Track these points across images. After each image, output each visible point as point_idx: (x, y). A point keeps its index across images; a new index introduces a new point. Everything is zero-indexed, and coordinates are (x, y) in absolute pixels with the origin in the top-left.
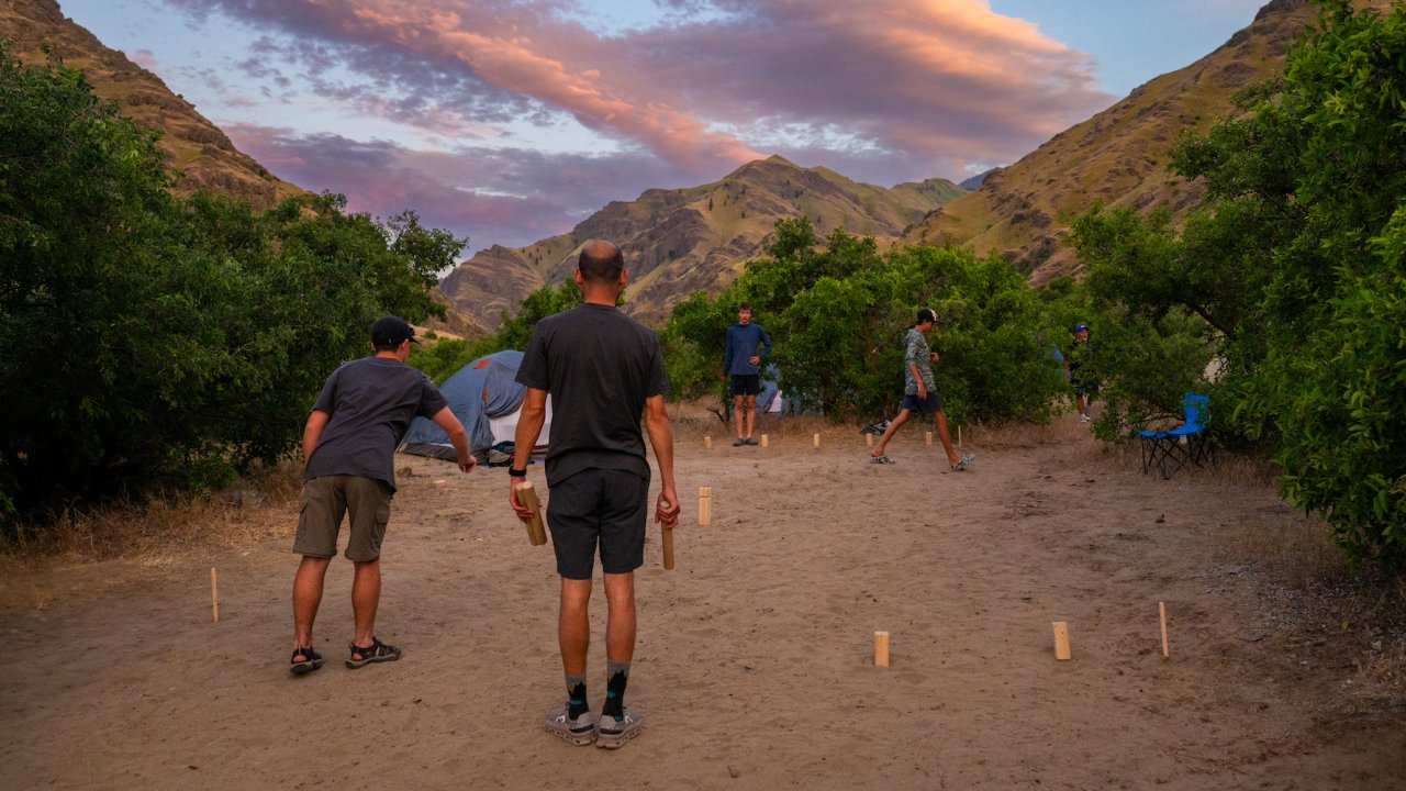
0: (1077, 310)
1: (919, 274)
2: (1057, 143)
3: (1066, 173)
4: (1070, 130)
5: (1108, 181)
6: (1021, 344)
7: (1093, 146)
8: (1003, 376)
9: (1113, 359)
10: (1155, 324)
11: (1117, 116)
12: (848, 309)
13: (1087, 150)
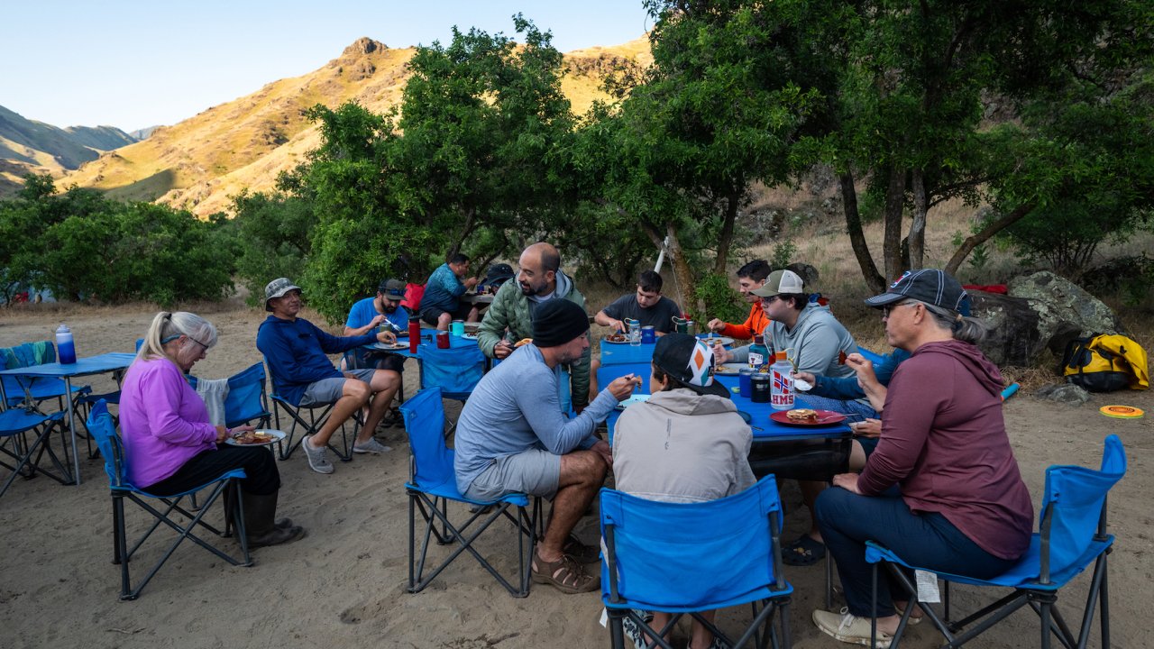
0: (232, 239)
1: (139, 218)
2: (211, 114)
3: (218, 137)
4: (220, 106)
5: (248, 147)
6: (204, 259)
7: (237, 121)
8: (194, 276)
9: (255, 267)
10: (276, 249)
11: (255, 102)
12: (92, 237)
13: (233, 122)
